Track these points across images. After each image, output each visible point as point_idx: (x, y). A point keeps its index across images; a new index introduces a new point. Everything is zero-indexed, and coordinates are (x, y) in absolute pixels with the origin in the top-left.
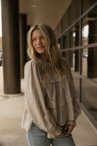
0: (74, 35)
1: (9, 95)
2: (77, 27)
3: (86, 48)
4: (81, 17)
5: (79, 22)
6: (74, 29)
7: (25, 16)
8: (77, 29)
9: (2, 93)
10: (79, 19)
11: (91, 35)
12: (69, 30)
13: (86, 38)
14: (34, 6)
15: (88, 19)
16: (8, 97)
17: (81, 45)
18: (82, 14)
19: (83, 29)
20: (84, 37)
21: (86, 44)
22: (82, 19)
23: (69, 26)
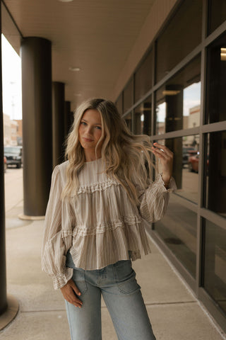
0: (142, 118)
1: (33, 218)
2: (147, 105)
3: (162, 139)
4: (155, 88)
5: (150, 96)
6: (142, 109)
7: (61, 86)
8: (147, 109)
9: (21, 215)
10: (151, 92)
11: (171, 119)
12: (134, 109)
13: (161, 123)
14: (78, 70)
15: (165, 93)
16: (31, 221)
17: (154, 134)
18: (155, 83)
19: (157, 110)
20: (158, 123)
21: (161, 132)
22: (155, 92)
23: (134, 103)
